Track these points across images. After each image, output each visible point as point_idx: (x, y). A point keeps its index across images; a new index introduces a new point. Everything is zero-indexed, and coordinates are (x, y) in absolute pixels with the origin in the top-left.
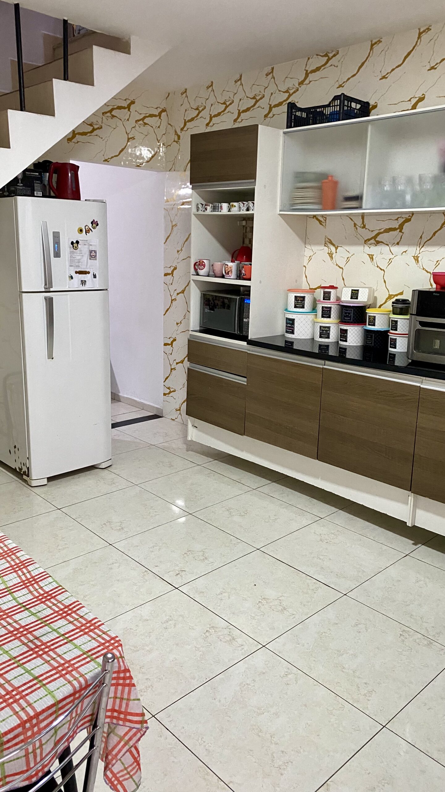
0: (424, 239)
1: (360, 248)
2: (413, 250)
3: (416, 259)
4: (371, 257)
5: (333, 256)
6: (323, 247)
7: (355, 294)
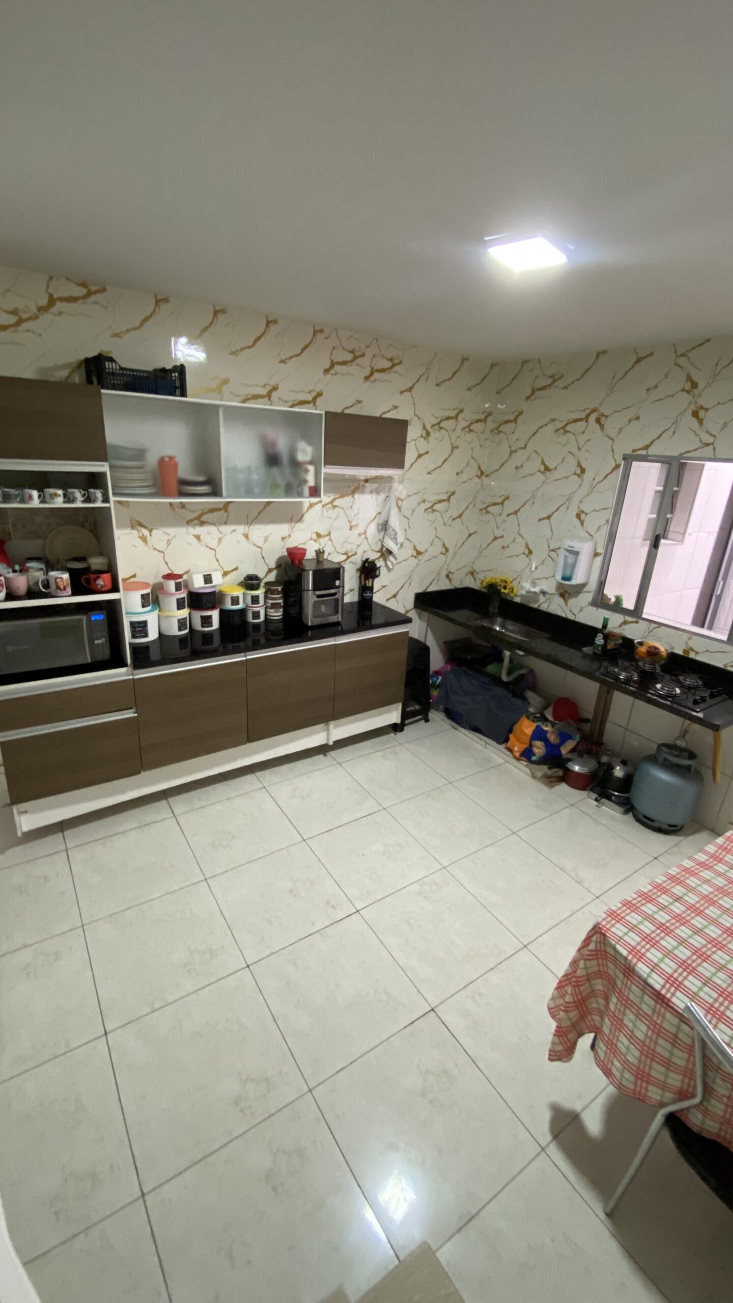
0: (251, 519)
1: (183, 530)
2: (241, 529)
3: (246, 536)
4: (198, 538)
5: (148, 540)
6: (129, 531)
7: (208, 579)
